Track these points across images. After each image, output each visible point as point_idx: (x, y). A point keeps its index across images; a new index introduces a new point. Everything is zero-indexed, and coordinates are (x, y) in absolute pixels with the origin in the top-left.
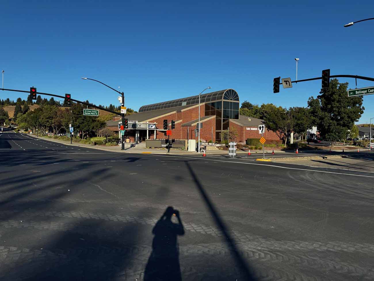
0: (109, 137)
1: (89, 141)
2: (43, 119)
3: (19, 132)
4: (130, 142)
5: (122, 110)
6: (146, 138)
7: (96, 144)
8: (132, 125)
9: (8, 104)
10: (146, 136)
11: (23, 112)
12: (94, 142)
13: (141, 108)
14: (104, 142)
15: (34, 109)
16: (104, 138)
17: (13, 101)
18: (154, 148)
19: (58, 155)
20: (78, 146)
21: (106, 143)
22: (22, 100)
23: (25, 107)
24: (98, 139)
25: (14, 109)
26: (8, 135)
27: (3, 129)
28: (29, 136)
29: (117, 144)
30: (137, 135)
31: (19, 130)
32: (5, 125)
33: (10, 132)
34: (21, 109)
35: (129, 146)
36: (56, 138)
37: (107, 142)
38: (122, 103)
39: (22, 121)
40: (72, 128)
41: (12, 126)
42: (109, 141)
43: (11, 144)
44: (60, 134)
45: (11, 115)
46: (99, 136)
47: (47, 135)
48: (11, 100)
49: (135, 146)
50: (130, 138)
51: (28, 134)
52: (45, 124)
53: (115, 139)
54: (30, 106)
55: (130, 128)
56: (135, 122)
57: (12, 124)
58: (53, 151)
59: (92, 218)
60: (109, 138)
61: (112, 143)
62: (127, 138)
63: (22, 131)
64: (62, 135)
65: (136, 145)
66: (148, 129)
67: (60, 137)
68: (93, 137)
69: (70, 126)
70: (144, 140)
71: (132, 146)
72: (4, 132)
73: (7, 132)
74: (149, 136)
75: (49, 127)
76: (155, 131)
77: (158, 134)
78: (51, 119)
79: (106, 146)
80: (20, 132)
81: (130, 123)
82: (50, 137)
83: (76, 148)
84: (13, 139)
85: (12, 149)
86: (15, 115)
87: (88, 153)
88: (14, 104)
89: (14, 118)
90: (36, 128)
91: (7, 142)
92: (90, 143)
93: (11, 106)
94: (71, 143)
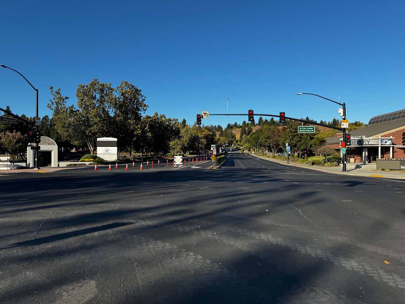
0: (328, 155)
1: (306, 161)
2: (262, 139)
3: (243, 152)
4: (355, 162)
5: (342, 124)
6: (378, 158)
7: (313, 164)
8: (357, 141)
9: (236, 127)
10: (378, 155)
11: (247, 134)
12: (311, 163)
13: (371, 120)
14: (323, 162)
15: (255, 130)
16: (323, 157)
17: (240, 125)
18: (389, 170)
19: (272, 175)
20: (294, 166)
21: (324, 163)
22: (247, 123)
23: (249, 129)
24: (316, 158)
25: (240, 131)
26: (235, 155)
27: (232, 149)
28: (251, 155)
29: (338, 164)
30: (365, 154)
31: (244, 150)
32: (233, 146)
33: (237, 152)
34: (246, 130)
35: (353, 167)
36: (274, 157)
37: (326, 162)
38: (343, 116)
39: (246, 142)
40: (289, 147)
41: (238, 147)
42: (329, 161)
43: (235, 162)
44: (278, 154)
45: (238, 137)
46: (317, 155)
47: (267, 155)
48: (238, 123)
49: (361, 167)
50: (354, 157)
51: (251, 154)
52: (264, 144)
53: (336, 159)
54: (253, 128)
55: (354, 145)
56: (362, 137)
57: (239, 145)
58: (269, 170)
59: (279, 244)
60: (328, 157)
61: (332, 162)
62: (351, 158)
63: (246, 151)
64: (280, 154)
65: (363, 166)
66: (380, 145)
67: (278, 156)
68: (311, 156)
69: (287, 145)
70: (374, 159)
71: (358, 167)
72: (232, 152)
73: (234, 152)
74: (382, 154)
75: (268, 146)
76: (391, 148)
77: (396, 152)
78: (269, 139)
79: (324, 166)
80: (245, 152)
81: (354, 139)
82: (269, 157)
83: (291, 168)
84: (238, 158)
85: (235, 167)
86: (241, 137)
87: (303, 173)
88: (240, 127)
89: (240, 139)
90: (257, 148)
91: (233, 161)
92: (307, 163)
93: (238, 129)
94: (288, 163)
